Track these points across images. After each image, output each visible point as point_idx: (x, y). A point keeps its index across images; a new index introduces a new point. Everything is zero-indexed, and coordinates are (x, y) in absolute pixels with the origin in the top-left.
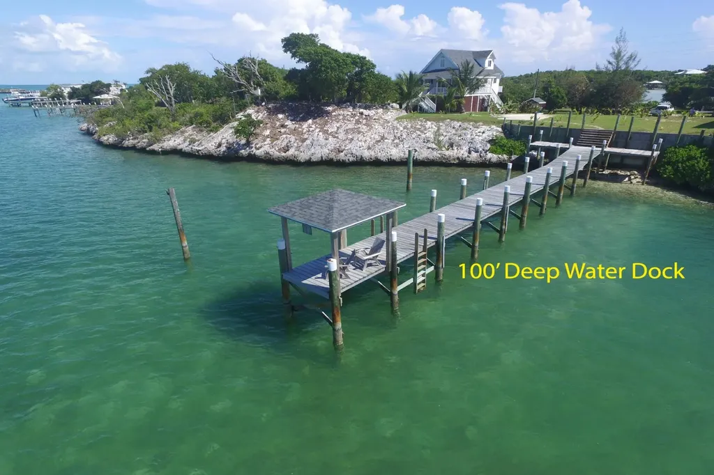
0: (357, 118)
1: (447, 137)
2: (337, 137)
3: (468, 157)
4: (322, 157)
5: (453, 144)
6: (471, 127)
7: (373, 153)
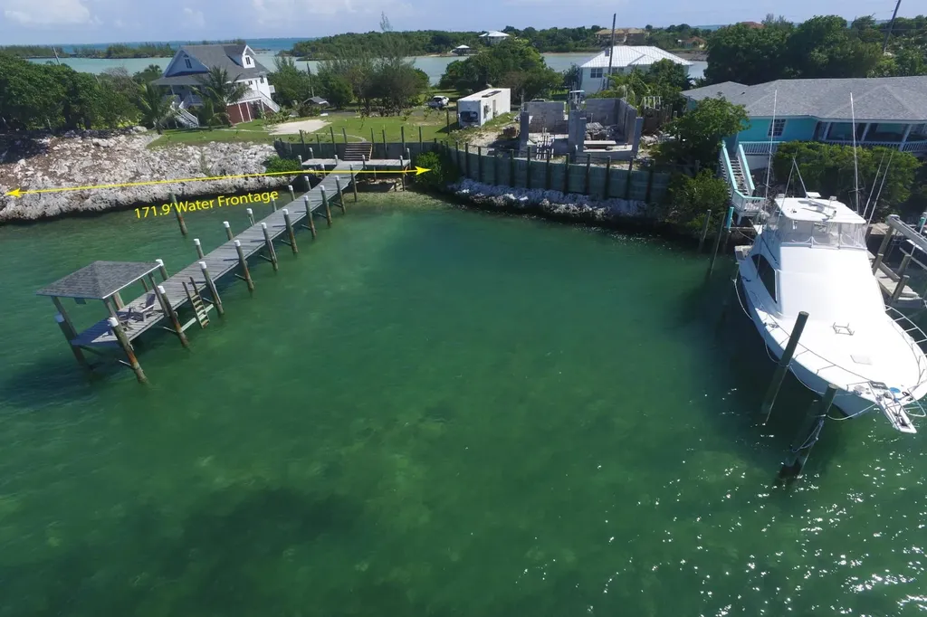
0: (92, 151)
1: (216, 164)
2: (73, 180)
3: (246, 184)
4: (60, 209)
5: (224, 171)
6: (241, 148)
7: (130, 195)
